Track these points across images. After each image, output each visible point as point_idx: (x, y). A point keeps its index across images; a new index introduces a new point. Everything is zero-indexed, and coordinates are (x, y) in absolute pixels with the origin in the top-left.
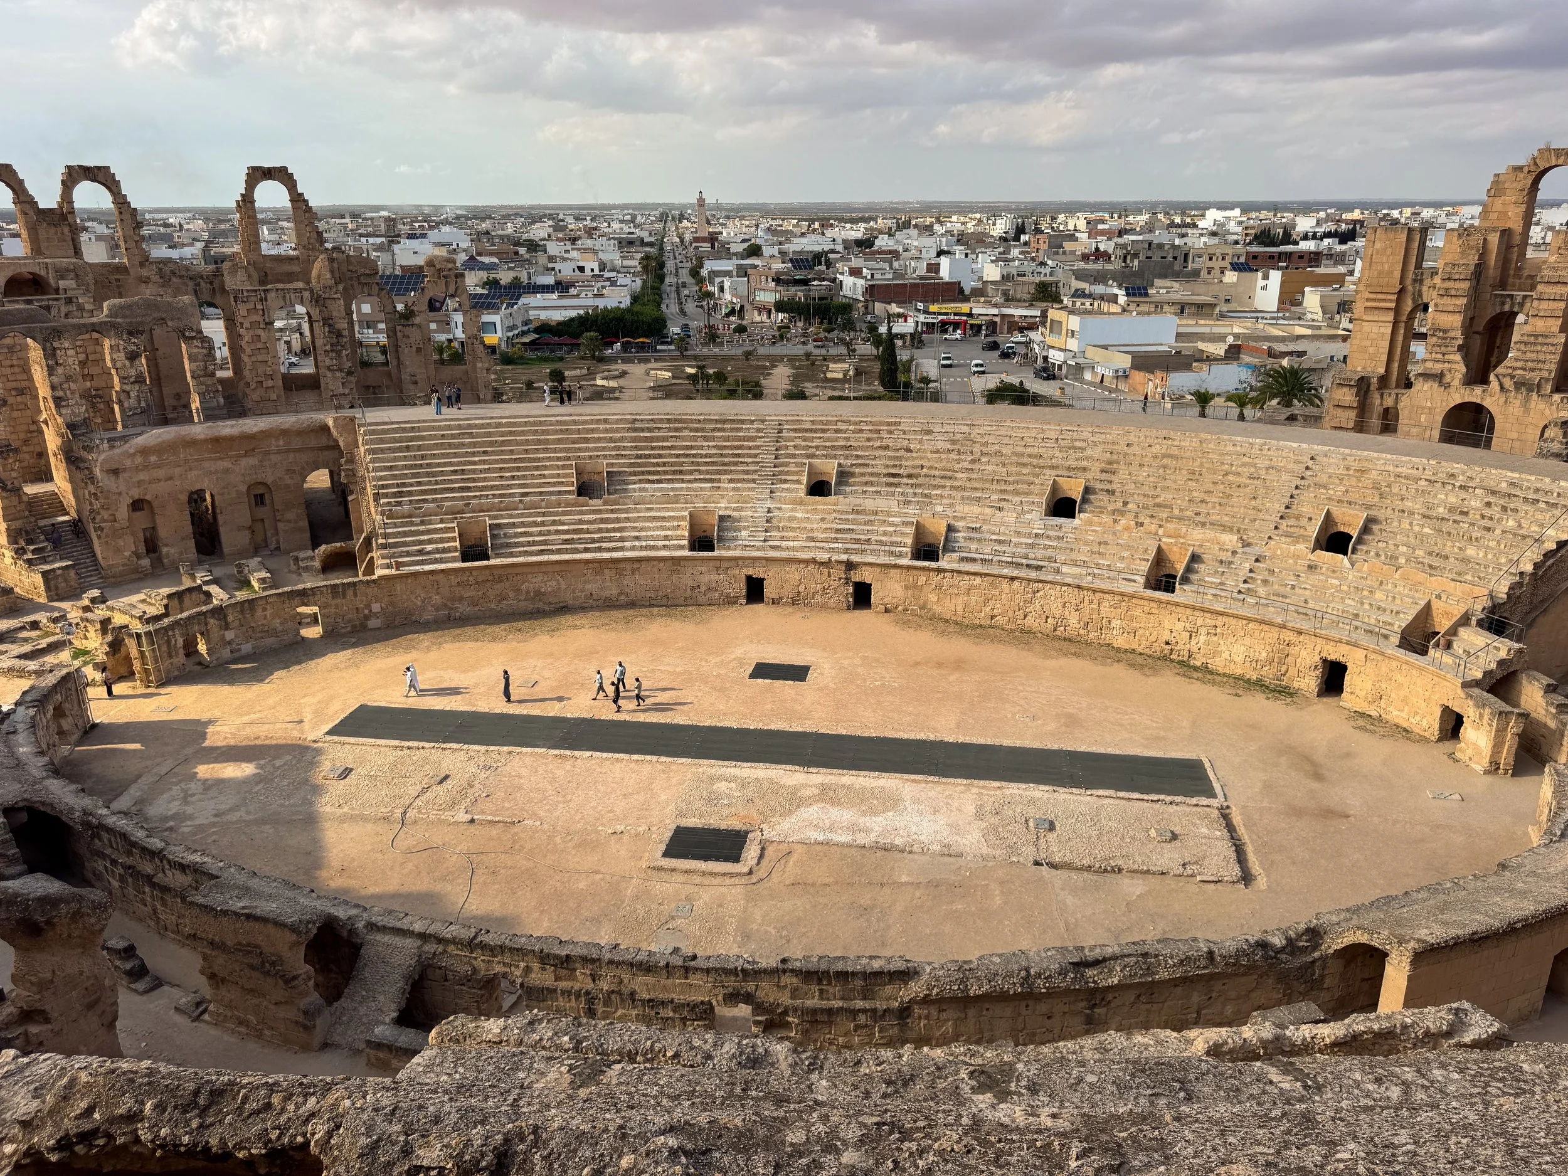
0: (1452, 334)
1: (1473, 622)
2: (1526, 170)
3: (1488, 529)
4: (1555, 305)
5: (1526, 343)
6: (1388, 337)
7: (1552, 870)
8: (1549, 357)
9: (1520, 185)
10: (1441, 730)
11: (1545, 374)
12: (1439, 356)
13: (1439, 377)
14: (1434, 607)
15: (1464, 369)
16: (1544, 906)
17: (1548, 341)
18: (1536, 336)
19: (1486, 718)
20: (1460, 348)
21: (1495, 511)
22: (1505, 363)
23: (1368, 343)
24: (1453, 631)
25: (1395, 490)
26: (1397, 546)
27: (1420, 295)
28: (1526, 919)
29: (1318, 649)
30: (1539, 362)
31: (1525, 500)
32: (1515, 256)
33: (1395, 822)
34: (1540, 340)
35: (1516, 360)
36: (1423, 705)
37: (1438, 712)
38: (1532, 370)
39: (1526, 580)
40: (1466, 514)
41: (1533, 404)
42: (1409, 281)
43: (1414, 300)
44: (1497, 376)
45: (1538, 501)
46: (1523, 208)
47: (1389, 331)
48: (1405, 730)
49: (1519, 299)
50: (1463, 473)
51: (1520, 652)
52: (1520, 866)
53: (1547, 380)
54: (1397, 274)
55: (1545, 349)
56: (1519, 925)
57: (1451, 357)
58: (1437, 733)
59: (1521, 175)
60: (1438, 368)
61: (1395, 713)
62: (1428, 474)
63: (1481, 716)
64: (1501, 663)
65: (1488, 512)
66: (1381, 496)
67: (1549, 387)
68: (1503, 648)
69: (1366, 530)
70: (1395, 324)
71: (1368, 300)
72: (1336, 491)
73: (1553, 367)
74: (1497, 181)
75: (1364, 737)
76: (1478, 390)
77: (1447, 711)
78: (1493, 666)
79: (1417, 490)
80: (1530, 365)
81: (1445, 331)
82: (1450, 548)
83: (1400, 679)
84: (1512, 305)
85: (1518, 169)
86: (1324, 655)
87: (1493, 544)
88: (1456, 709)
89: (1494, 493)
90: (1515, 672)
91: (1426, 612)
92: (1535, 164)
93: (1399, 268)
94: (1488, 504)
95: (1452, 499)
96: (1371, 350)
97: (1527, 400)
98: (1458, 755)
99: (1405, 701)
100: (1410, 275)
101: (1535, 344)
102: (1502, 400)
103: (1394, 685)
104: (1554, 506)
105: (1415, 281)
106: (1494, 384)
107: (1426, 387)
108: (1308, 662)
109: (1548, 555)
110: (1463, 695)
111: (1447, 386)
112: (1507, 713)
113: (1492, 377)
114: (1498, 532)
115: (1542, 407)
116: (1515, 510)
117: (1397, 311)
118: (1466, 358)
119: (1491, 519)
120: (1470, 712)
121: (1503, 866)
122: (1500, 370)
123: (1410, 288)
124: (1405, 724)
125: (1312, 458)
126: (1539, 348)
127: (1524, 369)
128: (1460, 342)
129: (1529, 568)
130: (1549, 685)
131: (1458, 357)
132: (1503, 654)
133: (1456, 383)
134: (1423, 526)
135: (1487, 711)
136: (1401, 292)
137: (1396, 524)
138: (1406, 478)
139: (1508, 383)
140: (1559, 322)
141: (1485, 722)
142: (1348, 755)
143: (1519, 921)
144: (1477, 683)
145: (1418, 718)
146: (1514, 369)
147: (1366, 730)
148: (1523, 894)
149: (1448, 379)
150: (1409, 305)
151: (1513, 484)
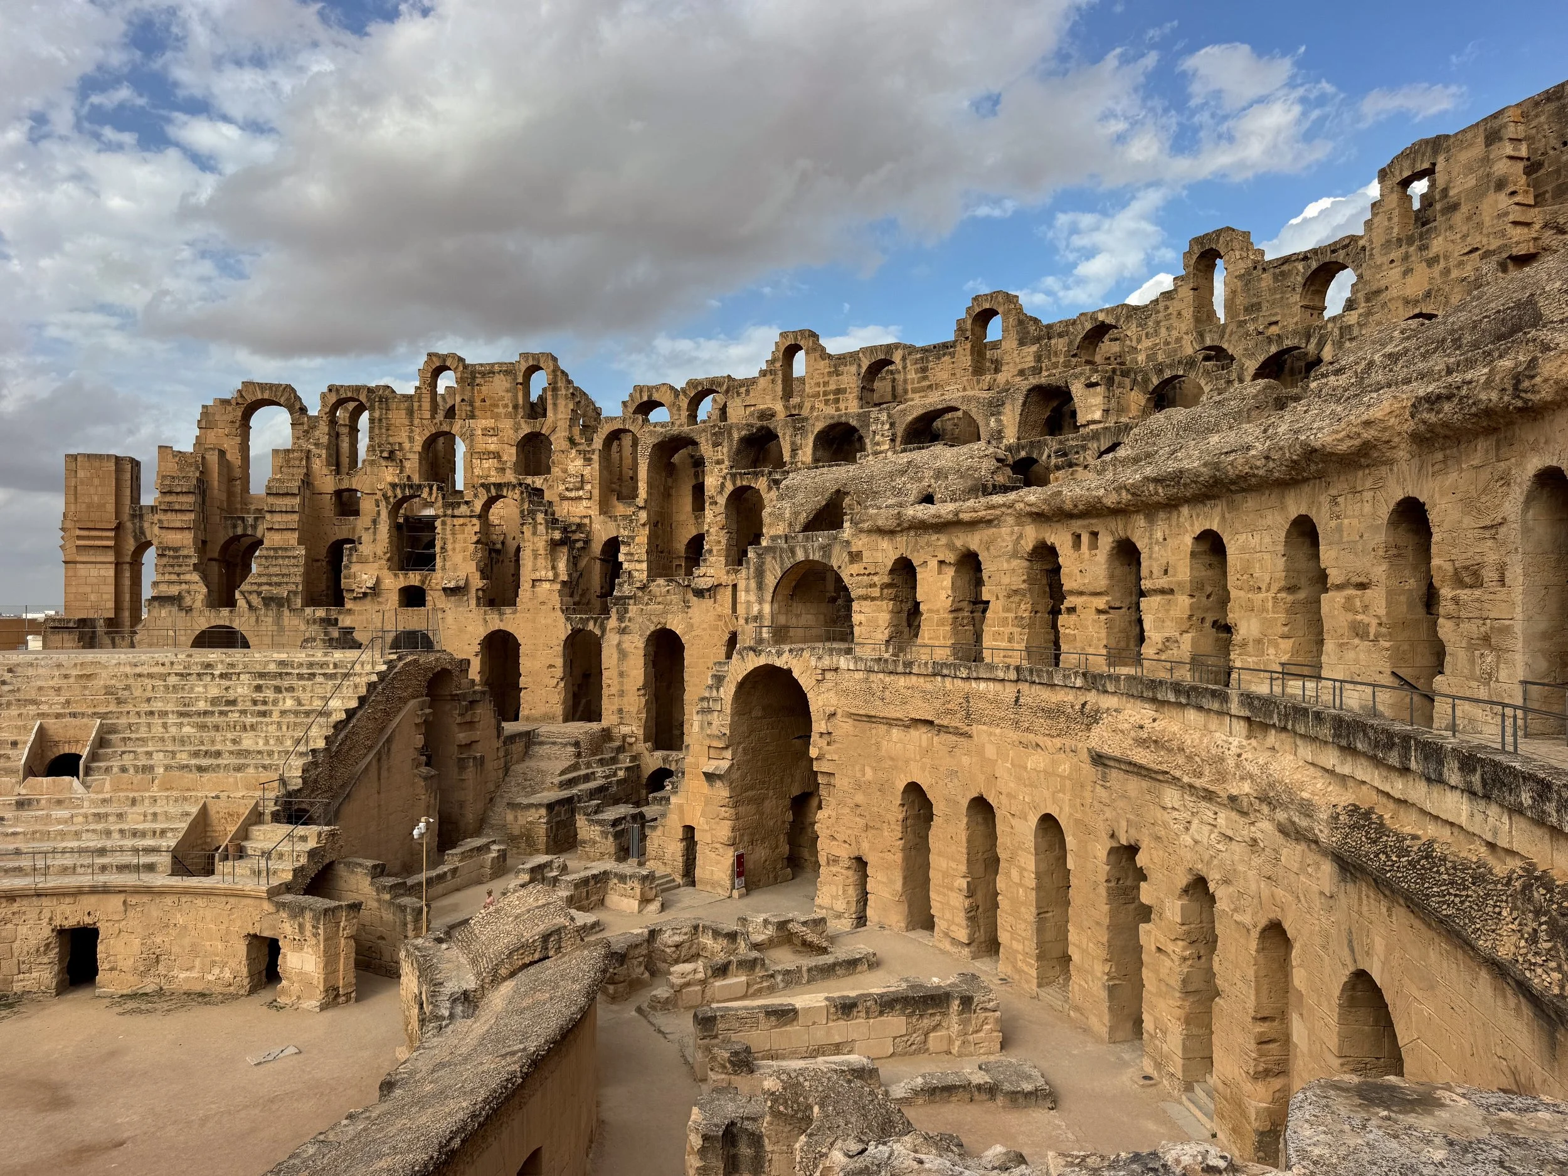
0: (185, 552)
1: (268, 818)
2: (234, 402)
3: (264, 714)
4: (289, 517)
5: (266, 558)
6: (112, 580)
7: (464, 1050)
8: (292, 570)
9: (230, 417)
10: (251, 975)
11: (293, 587)
12: (174, 577)
13: (175, 600)
14: (212, 810)
15: (205, 590)
16: (483, 1093)
17: (289, 554)
18: (276, 549)
19: (308, 927)
20: (196, 567)
21: (270, 694)
22: (249, 579)
23: (88, 589)
24: (244, 833)
25: (137, 693)
26: (149, 754)
27: (143, 533)
28: (463, 1129)
29: (46, 914)
30: (283, 575)
31: (300, 677)
32: (238, 489)
33: (204, 1120)
34: (280, 553)
35: (260, 575)
36: (220, 946)
37: (241, 948)
38: (279, 584)
39: (321, 758)
40: (233, 702)
41: (286, 621)
42: (126, 517)
43: (135, 538)
44: (242, 593)
45: (314, 675)
46: (238, 440)
47: (112, 573)
48: (202, 995)
49: (250, 521)
50: (222, 662)
51: (332, 834)
52: (412, 1073)
53: (295, 593)
54: (111, 507)
55: (286, 562)
56: (456, 1143)
57: (188, 577)
58: (246, 982)
59: (229, 408)
60: (174, 590)
61: (183, 975)
62: (178, 668)
63: (301, 927)
64: (312, 854)
65: (258, 696)
66: (119, 702)
67: (299, 602)
68: (311, 836)
69: (102, 742)
70: (118, 565)
71: (79, 537)
72: (53, 703)
73: (299, 579)
74: (206, 412)
75: (139, 1021)
76: (225, 612)
77: (254, 940)
78: (303, 860)
79: (167, 687)
80: (275, 579)
81: (176, 549)
82: (222, 742)
83: (180, 920)
84: (245, 528)
85: (225, 402)
86: (57, 922)
87: (272, 728)
88: (266, 934)
89: (262, 675)
90: (331, 864)
91: (202, 821)
92: (242, 396)
93: (112, 500)
94: (258, 688)
95: (214, 692)
96: (93, 597)
97: (279, 617)
98: (282, 1000)
99: (194, 950)
100: (127, 510)
101: (276, 558)
102: (254, 619)
103: (173, 932)
104: (332, 676)
105: (133, 516)
106: (241, 603)
107: (164, 613)
108: (33, 942)
109: (338, 726)
110: (272, 909)
111: (189, 610)
112: (334, 910)
113: (237, 595)
114: (275, 717)
115: (296, 622)
116: (291, 689)
117: (118, 550)
118: (205, 578)
119: (265, 703)
120: (285, 928)
121: (387, 1086)
122: (244, 587)
123: (129, 525)
124: (199, 987)
125: (10, 671)
126: (281, 561)
127: (270, 584)
128: (195, 560)
129: (321, 744)
130: (375, 867)
131: (195, 577)
132: (312, 844)
133: (198, 604)
134: (181, 725)
135: (308, 915)
136: (119, 528)
137: (143, 729)
138: (150, 676)
139: (255, 600)
140: (296, 535)
141: (308, 933)
142: (113, 1054)
143: (454, 1135)
144: (288, 888)
145: (216, 971)
146: (260, 585)
147: (141, 1012)
148: (442, 1095)
149: (188, 601)
150: (130, 545)
151: (282, 663)
